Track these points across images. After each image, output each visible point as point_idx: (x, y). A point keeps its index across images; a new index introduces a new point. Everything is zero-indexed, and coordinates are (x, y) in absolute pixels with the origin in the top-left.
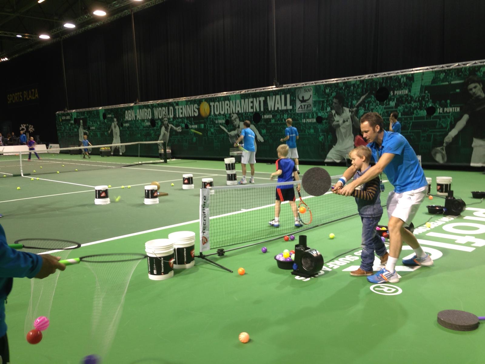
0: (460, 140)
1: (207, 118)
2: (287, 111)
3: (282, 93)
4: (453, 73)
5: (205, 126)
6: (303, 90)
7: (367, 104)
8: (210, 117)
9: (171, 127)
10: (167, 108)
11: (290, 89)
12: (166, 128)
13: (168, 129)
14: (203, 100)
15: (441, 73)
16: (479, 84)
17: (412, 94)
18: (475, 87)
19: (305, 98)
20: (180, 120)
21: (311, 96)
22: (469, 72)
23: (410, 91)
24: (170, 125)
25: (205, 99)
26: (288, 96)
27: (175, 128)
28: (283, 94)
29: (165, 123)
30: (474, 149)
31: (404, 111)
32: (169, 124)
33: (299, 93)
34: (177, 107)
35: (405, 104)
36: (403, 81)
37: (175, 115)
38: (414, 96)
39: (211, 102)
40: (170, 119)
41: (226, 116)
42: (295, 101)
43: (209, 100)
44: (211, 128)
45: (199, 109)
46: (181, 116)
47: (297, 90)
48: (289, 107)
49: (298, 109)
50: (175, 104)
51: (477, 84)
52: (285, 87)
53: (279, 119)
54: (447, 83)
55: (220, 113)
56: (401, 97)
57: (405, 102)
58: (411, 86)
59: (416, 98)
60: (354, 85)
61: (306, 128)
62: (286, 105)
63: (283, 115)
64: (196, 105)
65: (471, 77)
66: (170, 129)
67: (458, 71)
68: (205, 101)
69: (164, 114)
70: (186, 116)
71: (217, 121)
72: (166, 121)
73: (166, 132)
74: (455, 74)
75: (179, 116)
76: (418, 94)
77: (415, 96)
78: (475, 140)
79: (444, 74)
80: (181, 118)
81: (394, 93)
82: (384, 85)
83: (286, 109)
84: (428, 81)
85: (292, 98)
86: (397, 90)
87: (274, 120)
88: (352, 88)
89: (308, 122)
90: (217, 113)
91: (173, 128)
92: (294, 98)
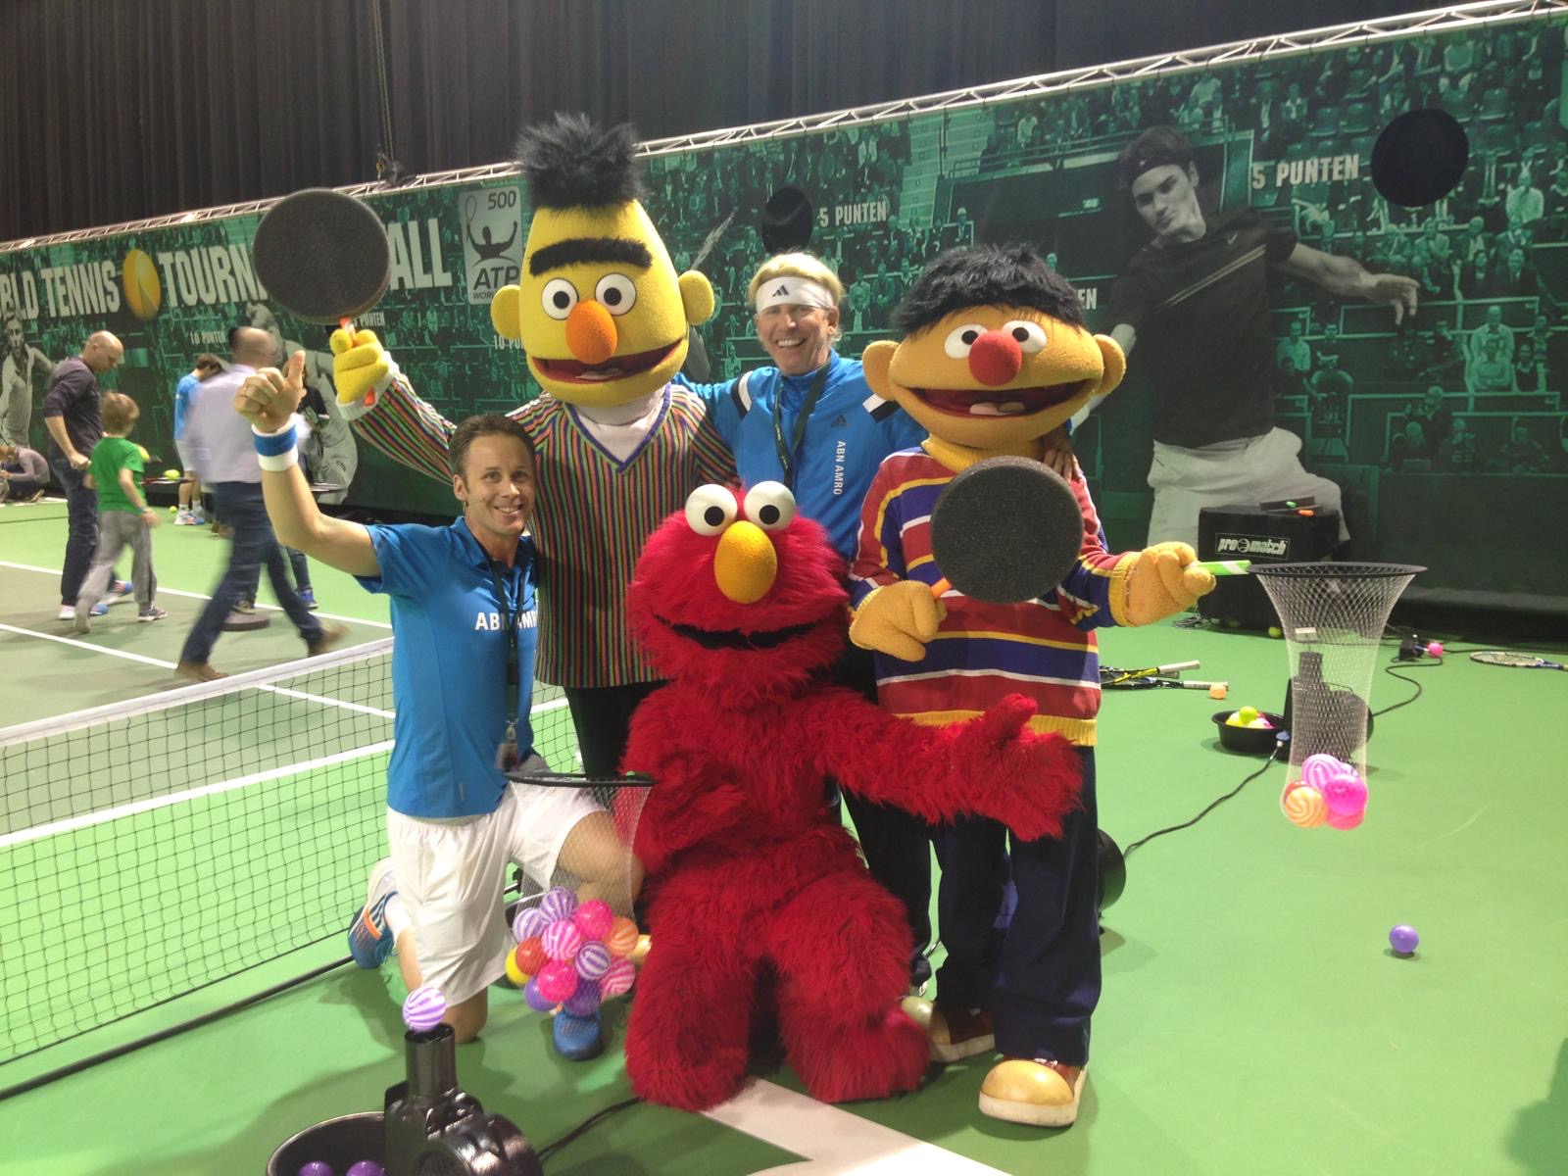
0: (1099, 451)
1: (154, 322)
2: (433, 292)
3: (407, 210)
4: (1074, 115)
5: (151, 356)
6: (482, 197)
7: (733, 269)
8: (165, 317)
9: (37, 360)
10: (13, 276)
11: (439, 190)
12: (20, 364)
13: (26, 366)
14: (132, 243)
15: (1020, 118)
16: (1186, 169)
17: (903, 224)
18: (1166, 187)
19: (498, 238)
20: (63, 329)
21: (515, 224)
22: (1141, 109)
23: (894, 209)
24: (32, 352)
25: (135, 235)
26: (433, 224)
27: (49, 363)
28: (412, 218)
29: (14, 345)
30: (1157, 497)
31: (873, 305)
32: (27, 346)
33: (470, 215)
34: (45, 274)
35: (875, 271)
36: (868, 158)
37: (43, 308)
38: (910, 230)
39: (163, 251)
40: (30, 327)
41: (225, 317)
42: (461, 248)
43: (154, 243)
44: (177, 366)
45: (118, 281)
46: (65, 312)
47: (463, 197)
48: (444, 279)
49: (475, 288)
50: (38, 262)
51: (1174, 171)
52: (422, 182)
53: (411, 332)
54: (1047, 167)
55: (200, 301)
56: (861, 234)
57: (878, 262)
58: (897, 182)
59: (920, 243)
60: (675, 173)
61: (512, 377)
62: (428, 268)
63: (424, 316)
64: (109, 265)
65: (1147, 132)
66: (34, 369)
67: (1096, 101)
68: (138, 246)
69: (8, 304)
70: (82, 312)
71: (196, 334)
72: (17, 331)
73: (21, 383)
74: (1080, 124)
75: (57, 310)
76: (927, 221)
77: (914, 231)
78: (1159, 448)
79: (1034, 120)
80: (67, 320)
81: (831, 215)
82: (791, 178)
83: (430, 285)
84: (964, 159)
85: (448, 234)
86: (845, 202)
87: (393, 334)
88: (669, 188)
89: (514, 348)
90: (191, 300)
91: (44, 365)
92: (456, 238)
